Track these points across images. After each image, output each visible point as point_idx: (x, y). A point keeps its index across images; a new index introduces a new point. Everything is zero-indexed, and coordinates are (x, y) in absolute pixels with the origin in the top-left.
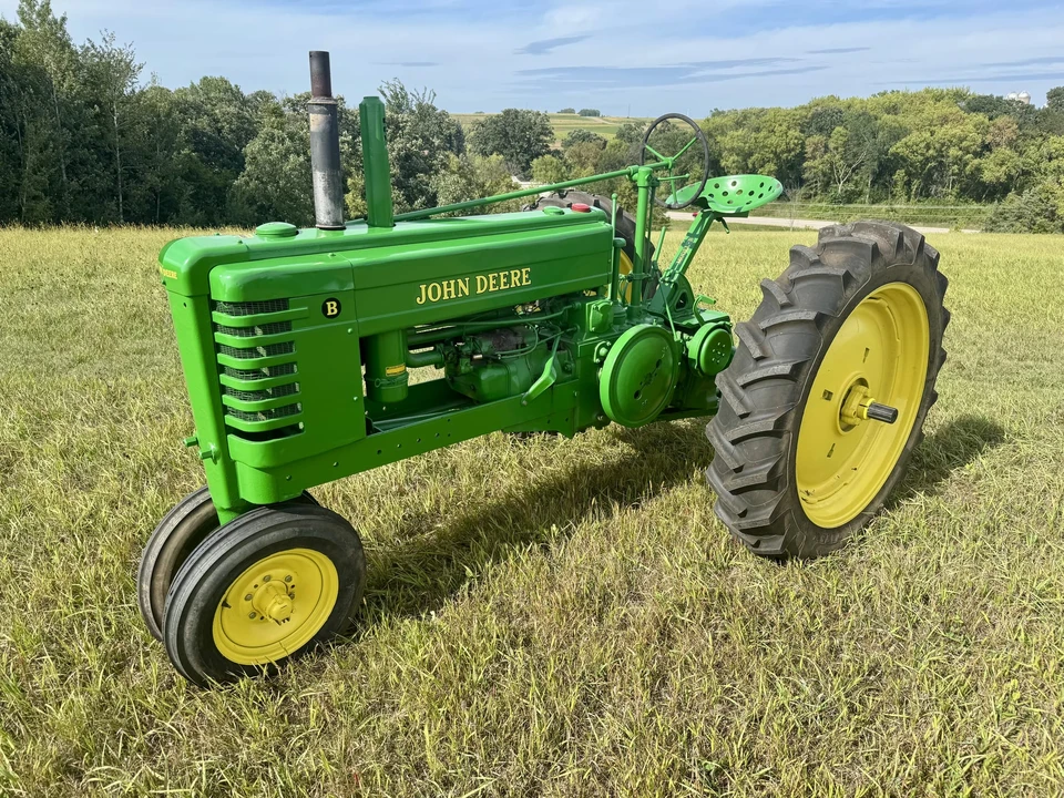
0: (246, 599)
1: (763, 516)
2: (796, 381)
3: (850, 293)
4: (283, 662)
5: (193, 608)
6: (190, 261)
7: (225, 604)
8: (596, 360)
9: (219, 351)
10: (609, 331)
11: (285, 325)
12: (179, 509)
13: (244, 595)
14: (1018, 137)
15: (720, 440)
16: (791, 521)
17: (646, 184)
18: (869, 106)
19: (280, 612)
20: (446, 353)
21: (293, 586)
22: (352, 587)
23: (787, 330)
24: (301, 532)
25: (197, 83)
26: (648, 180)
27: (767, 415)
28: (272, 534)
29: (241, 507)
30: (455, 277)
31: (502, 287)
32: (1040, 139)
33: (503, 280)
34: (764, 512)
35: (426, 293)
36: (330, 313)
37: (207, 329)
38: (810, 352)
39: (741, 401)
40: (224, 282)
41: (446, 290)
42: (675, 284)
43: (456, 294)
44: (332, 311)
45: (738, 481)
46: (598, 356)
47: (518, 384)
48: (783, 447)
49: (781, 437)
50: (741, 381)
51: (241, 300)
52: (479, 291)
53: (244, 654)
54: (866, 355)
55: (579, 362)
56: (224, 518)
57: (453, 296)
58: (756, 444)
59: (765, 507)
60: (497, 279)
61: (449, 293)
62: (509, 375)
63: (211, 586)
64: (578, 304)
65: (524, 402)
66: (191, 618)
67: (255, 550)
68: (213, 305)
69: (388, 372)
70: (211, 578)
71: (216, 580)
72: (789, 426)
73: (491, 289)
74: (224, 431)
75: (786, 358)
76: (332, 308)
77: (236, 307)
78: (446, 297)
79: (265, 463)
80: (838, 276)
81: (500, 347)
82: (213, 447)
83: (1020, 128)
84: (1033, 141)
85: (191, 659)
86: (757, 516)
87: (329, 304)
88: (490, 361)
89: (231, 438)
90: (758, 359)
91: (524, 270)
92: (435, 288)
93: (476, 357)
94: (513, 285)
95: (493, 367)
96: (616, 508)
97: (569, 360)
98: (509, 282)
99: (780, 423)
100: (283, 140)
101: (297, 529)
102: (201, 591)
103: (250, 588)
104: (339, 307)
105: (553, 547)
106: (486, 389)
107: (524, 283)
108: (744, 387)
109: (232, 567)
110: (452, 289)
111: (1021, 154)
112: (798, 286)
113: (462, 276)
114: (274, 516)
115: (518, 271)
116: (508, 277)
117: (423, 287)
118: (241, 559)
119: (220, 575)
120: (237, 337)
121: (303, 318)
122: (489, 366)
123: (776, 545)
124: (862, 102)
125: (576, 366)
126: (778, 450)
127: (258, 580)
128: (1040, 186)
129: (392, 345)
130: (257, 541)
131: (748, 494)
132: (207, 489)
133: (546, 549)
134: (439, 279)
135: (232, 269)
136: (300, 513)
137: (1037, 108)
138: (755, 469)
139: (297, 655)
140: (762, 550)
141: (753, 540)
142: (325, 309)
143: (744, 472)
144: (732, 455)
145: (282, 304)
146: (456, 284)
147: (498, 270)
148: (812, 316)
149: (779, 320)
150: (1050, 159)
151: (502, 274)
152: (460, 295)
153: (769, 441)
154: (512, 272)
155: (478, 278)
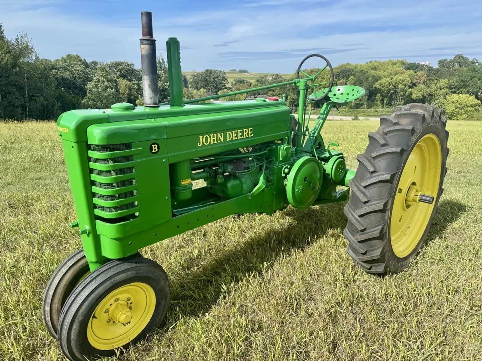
0: (105, 312)
1: (376, 254)
2: (392, 183)
3: (414, 139)
4: (126, 347)
5: (77, 321)
6: (76, 123)
7: (94, 317)
8: (284, 175)
9: (92, 173)
10: (289, 161)
11: (130, 158)
12: (66, 263)
13: (104, 310)
14: (427, 80)
15: (353, 215)
16: (388, 255)
17: (304, 88)
18: (364, 67)
19: (125, 319)
20: (210, 172)
21: (131, 303)
22: (163, 302)
23: (385, 157)
24: (136, 273)
25: (65, 57)
26: (305, 86)
27: (378, 201)
28: (121, 276)
29: (103, 261)
30: (217, 132)
31: (239, 138)
32: (436, 81)
33: (240, 134)
34: (376, 251)
35: (203, 141)
36: (153, 151)
37: (85, 160)
38: (398, 168)
39: (364, 194)
40: (96, 134)
41: (212, 139)
42: (316, 137)
43: (217, 141)
44: (155, 150)
45: (364, 236)
46: (284, 173)
47: (246, 188)
48: (386, 218)
49: (385, 213)
50: (364, 184)
51: (106, 144)
52: (228, 140)
53: (104, 344)
54: (415, 170)
55: (275, 176)
56: (93, 267)
57: (216, 142)
58: (372, 217)
59: (376, 249)
60: (237, 133)
61: (214, 140)
62: (241, 184)
63: (87, 308)
64: (274, 147)
65: (250, 198)
66: (75, 327)
67: (112, 285)
68: (89, 147)
69: (183, 183)
70: (87, 303)
71: (90, 304)
72: (389, 207)
73: (234, 139)
74: (94, 218)
75: (387, 171)
76: (155, 148)
77: (103, 148)
78: (212, 143)
79: (117, 236)
80: (409, 130)
81: (237, 169)
82: (88, 227)
83: (428, 76)
84: (433, 82)
85: (75, 351)
86: (373, 254)
87: (153, 146)
88: (233, 176)
89: (98, 222)
90: (372, 173)
91: (249, 129)
92: (207, 138)
93: (226, 174)
94: (244, 137)
95: (234, 180)
96: (292, 251)
97: (270, 175)
98: (242, 135)
99: (385, 205)
100: (104, 82)
101: (134, 272)
102: (81, 311)
103: (108, 306)
104: (158, 148)
105: (264, 273)
106: (230, 191)
107: (250, 136)
108: (365, 187)
109: (99, 296)
110: (215, 139)
111: (429, 87)
112: (389, 135)
113: (220, 132)
114: (121, 265)
115: (246, 130)
116: (242, 133)
117: (201, 137)
118: (103, 291)
119: (92, 301)
120: (103, 165)
121: (139, 154)
122: (232, 179)
123: (380, 268)
124: (361, 65)
125: (273, 178)
126: (384, 219)
127: (112, 301)
128: (438, 101)
129: (185, 169)
130: (112, 280)
131: (368, 242)
132: (82, 251)
133: (260, 275)
134: (209, 133)
135: (100, 127)
136: (136, 263)
137: (434, 68)
138: (372, 230)
139: (134, 342)
140: (373, 271)
141: (368, 266)
142: (151, 149)
143: (366, 231)
144: (360, 222)
145: (128, 146)
146: (217, 136)
147: (237, 129)
148: (398, 150)
149: (381, 152)
150: (441, 89)
151: (239, 131)
152: (219, 142)
153: (379, 214)
154: (244, 130)
155: (228, 133)
